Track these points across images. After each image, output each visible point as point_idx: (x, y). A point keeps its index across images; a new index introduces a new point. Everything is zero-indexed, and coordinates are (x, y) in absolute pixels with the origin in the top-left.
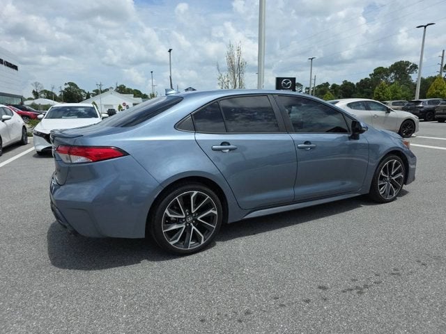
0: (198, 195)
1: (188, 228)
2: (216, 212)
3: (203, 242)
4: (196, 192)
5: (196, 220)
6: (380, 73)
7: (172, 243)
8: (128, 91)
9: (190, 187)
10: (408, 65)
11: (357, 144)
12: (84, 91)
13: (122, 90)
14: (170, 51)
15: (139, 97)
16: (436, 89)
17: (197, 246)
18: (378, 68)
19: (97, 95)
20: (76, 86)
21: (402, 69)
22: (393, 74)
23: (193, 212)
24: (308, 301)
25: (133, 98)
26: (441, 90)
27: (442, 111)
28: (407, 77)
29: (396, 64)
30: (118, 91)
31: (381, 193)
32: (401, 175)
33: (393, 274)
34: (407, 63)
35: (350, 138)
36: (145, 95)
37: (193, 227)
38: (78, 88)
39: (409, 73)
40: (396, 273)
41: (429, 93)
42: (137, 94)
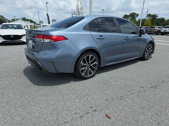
0: (92, 56)
1: (88, 69)
2: (97, 63)
3: (92, 74)
4: (91, 55)
5: (91, 66)
6: (126, 17)
7: (83, 75)
8: (27, 20)
9: (89, 53)
10: (135, 14)
11: (141, 39)
12: (7, 20)
13: (24, 19)
14: (47, 3)
15: (32, 23)
16: (147, 23)
17: (91, 75)
18: (125, 15)
19: (13, 21)
20: (3, 17)
21: (133, 16)
22: (130, 18)
23: (90, 63)
24: (140, 92)
25: (30, 23)
26: (149, 23)
27: (149, 31)
28: (135, 19)
29: (131, 14)
30: (23, 20)
31: (146, 57)
32: (152, 50)
33: (162, 82)
34: (135, 13)
35: (139, 36)
36: (34, 22)
37: (90, 69)
38: (4, 18)
39: (136, 17)
40: (163, 82)
41: (144, 24)
42: (31, 21)
